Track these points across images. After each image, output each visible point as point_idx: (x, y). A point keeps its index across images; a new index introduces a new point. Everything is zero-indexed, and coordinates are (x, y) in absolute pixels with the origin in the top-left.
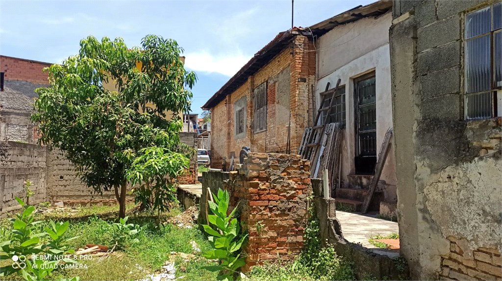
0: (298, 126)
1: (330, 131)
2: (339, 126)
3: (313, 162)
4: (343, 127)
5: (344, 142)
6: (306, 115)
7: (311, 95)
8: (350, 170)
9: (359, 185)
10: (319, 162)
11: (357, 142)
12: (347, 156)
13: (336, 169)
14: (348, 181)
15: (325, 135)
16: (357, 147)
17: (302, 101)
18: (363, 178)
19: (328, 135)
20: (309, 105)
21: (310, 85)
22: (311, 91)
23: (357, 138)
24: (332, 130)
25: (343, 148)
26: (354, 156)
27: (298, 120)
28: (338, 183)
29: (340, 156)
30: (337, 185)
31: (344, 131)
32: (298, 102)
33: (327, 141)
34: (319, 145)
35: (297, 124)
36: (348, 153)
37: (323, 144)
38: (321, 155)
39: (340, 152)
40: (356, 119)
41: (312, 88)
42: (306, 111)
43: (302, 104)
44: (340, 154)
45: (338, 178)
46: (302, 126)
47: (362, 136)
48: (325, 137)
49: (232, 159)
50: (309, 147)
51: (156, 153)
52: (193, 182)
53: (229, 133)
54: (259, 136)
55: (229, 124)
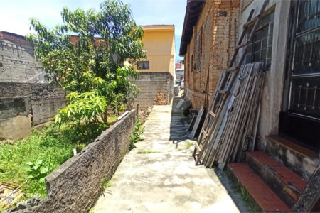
0: (215, 68)
1: (245, 75)
2: (260, 67)
3: (219, 116)
4: (266, 68)
5: (266, 89)
6: (226, 54)
7: (233, 31)
8: (270, 129)
9: (280, 157)
10: (226, 116)
11: (286, 91)
12: (269, 108)
14: (265, 143)
15: (238, 80)
16: (286, 97)
17: (221, 39)
18: (288, 152)
19: (242, 81)
20: (229, 44)
21: (233, 20)
22: (233, 26)
23: (287, 85)
24: (248, 73)
25: (264, 97)
26: (279, 110)
27: (215, 61)
28: (252, 141)
29: (257, 107)
30: (251, 145)
31: (268, 74)
32: (216, 40)
33: (239, 89)
34: (228, 94)
35: (214, 66)
36: (269, 105)
38: (230, 107)
39: (260, 102)
40: (288, 56)
41: (235, 24)
42: (225, 51)
43: (221, 42)
44: (258, 105)
45: (253, 136)
46: (219, 68)
47: (297, 82)
48: (238, 83)
49: (188, 89)
50: (220, 94)
51: (88, 97)
52: (166, 104)
53: (188, 72)
54: (198, 75)
55: (189, 65)
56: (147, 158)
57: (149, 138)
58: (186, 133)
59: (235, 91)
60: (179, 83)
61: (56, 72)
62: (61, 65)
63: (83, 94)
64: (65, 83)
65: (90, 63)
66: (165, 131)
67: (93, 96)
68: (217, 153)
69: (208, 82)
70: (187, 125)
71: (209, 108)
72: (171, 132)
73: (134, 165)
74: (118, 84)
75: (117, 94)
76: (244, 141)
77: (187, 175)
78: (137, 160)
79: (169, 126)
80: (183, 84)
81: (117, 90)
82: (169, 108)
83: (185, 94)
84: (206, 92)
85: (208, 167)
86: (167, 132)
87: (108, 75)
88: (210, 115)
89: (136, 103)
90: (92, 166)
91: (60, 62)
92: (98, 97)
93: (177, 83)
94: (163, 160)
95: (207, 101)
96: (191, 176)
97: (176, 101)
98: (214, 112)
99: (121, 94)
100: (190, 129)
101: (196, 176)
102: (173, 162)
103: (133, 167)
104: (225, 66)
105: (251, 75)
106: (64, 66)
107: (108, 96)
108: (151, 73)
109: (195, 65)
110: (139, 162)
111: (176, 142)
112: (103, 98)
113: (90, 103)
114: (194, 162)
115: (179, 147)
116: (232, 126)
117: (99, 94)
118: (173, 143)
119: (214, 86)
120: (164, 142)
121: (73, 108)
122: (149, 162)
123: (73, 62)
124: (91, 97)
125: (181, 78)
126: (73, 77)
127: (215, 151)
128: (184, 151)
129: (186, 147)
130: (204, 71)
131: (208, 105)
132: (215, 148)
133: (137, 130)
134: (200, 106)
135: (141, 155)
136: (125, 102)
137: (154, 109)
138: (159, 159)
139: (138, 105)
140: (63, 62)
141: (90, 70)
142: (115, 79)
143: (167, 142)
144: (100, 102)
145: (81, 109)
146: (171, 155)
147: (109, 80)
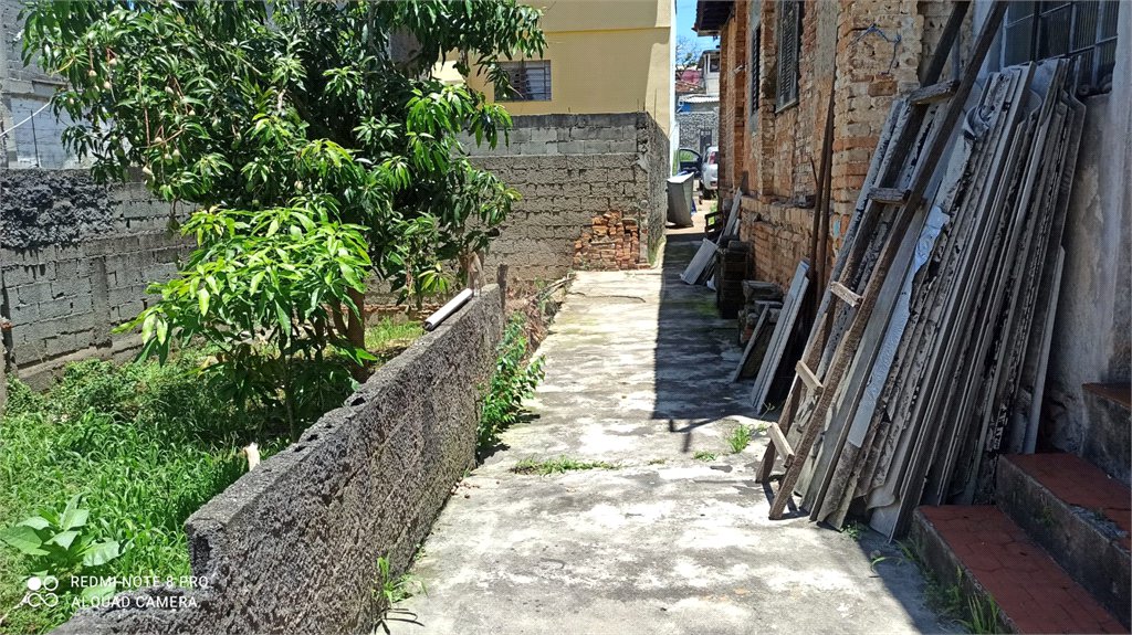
0: (863, 88)
1: (994, 117)
2: (1065, 78)
3: (872, 300)
6: (912, 23)
10: (905, 299)
13: (1016, 335)
15: (961, 138)
24: (1006, 107)
27: (862, 56)
28: (1027, 414)
29: (1050, 261)
30: (1021, 424)
33: (966, 179)
34: (917, 202)
35: (855, 79)
37: (941, 197)
38: (921, 259)
39: (1060, 238)
42: (911, 7)
44: (1052, 250)
45: (1031, 390)
46: (882, 87)
48: (958, 154)
49: (738, 195)
50: (879, 207)
51: (284, 229)
52: (630, 265)
53: (740, 111)
54: (783, 124)
55: (740, 78)
56: (557, 490)
57: (563, 412)
58: (726, 390)
59: (945, 192)
60: (695, 168)
61: (126, 113)
62: (151, 82)
63: (257, 217)
64: (171, 169)
65: (279, 73)
66: (632, 380)
67: (307, 222)
68: (864, 461)
69: (827, 152)
70: (734, 357)
71: (833, 274)
72: (659, 385)
73: (502, 515)
74: (411, 168)
75: (411, 215)
76: (988, 408)
77: (734, 554)
78: (511, 499)
79: (650, 358)
80: (711, 168)
81: (410, 199)
82: (649, 283)
83: (721, 215)
84: (819, 203)
85: (826, 524)
86: (639, 387)
87: (365, 130)
88: (835, 298)
89: (493, 262)
90: (341, 499)
91: (142, 69)
92: (327, 229)
93: (685, 167)
94: (628, 496)
95: (821, 238)
96: (752, 558)
97: (679, 252)
98: (853, 284)
99: (428, 218)
100: (748, 374)
101: (772, 558)
102: (671, 504)
103: (500, 526)
104: (906, 76)
105: (1019, 118)
106: (160, 86)
107: (372, 221)
108: (560, 120)
109: (771, 77)
110: (525, 504)
111: (681, 424)
112: (352, 230)
113: (295, 256)
114: (764, 507)
115: (698, 447)
116: (933, 342)
117: (331, 218)
118: (672, 429)
119: (859, 174)
120: (630, 427)
121: (221, 276)
122: (568, 503)
123: (200, 68)
124: (295, 230)
125: (706, 141)
126: (205, 136)
127: (859, 452)
128: (720, 461)
129: (729, 447)
130: (813, 108)
131: (827, 259)
132: (856, 438)
133: (508, 373)
134: (794, 267)
135: (531, 480)
136: (448, 252)
137: (575, 286)
138: (609, 493)
139: (503, 269)
140: (156, 69)
141: (282, 106)
142: (399, 146)
143: (643, 424)
144: (341, 249)
145: (256, 279)
146: (664, 475)
147: (371, 150)
